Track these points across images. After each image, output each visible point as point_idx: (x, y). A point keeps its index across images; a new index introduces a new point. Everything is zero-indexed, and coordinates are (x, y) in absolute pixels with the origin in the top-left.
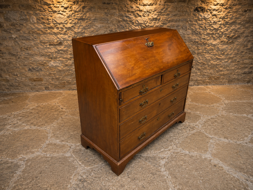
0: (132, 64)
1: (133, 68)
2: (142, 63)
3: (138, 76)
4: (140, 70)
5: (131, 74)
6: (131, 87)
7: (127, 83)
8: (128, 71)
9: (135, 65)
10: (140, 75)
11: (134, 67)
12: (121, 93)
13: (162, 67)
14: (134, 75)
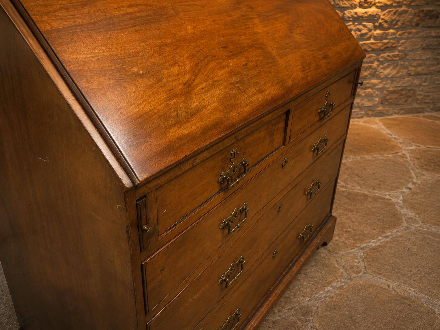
0: (185, 74)
1: (189, 86)
2: (222, 68)
3: (213, 117)
4: (219, 92)
5: (182, 113)
6: (188, 165)
7: (169, 149)
8: (170, 98)
9: (195, 73)
10: (219, 114)
11: (195, 83)
12: (145, 196)
13: (290, 83)
14: (193, 115)
